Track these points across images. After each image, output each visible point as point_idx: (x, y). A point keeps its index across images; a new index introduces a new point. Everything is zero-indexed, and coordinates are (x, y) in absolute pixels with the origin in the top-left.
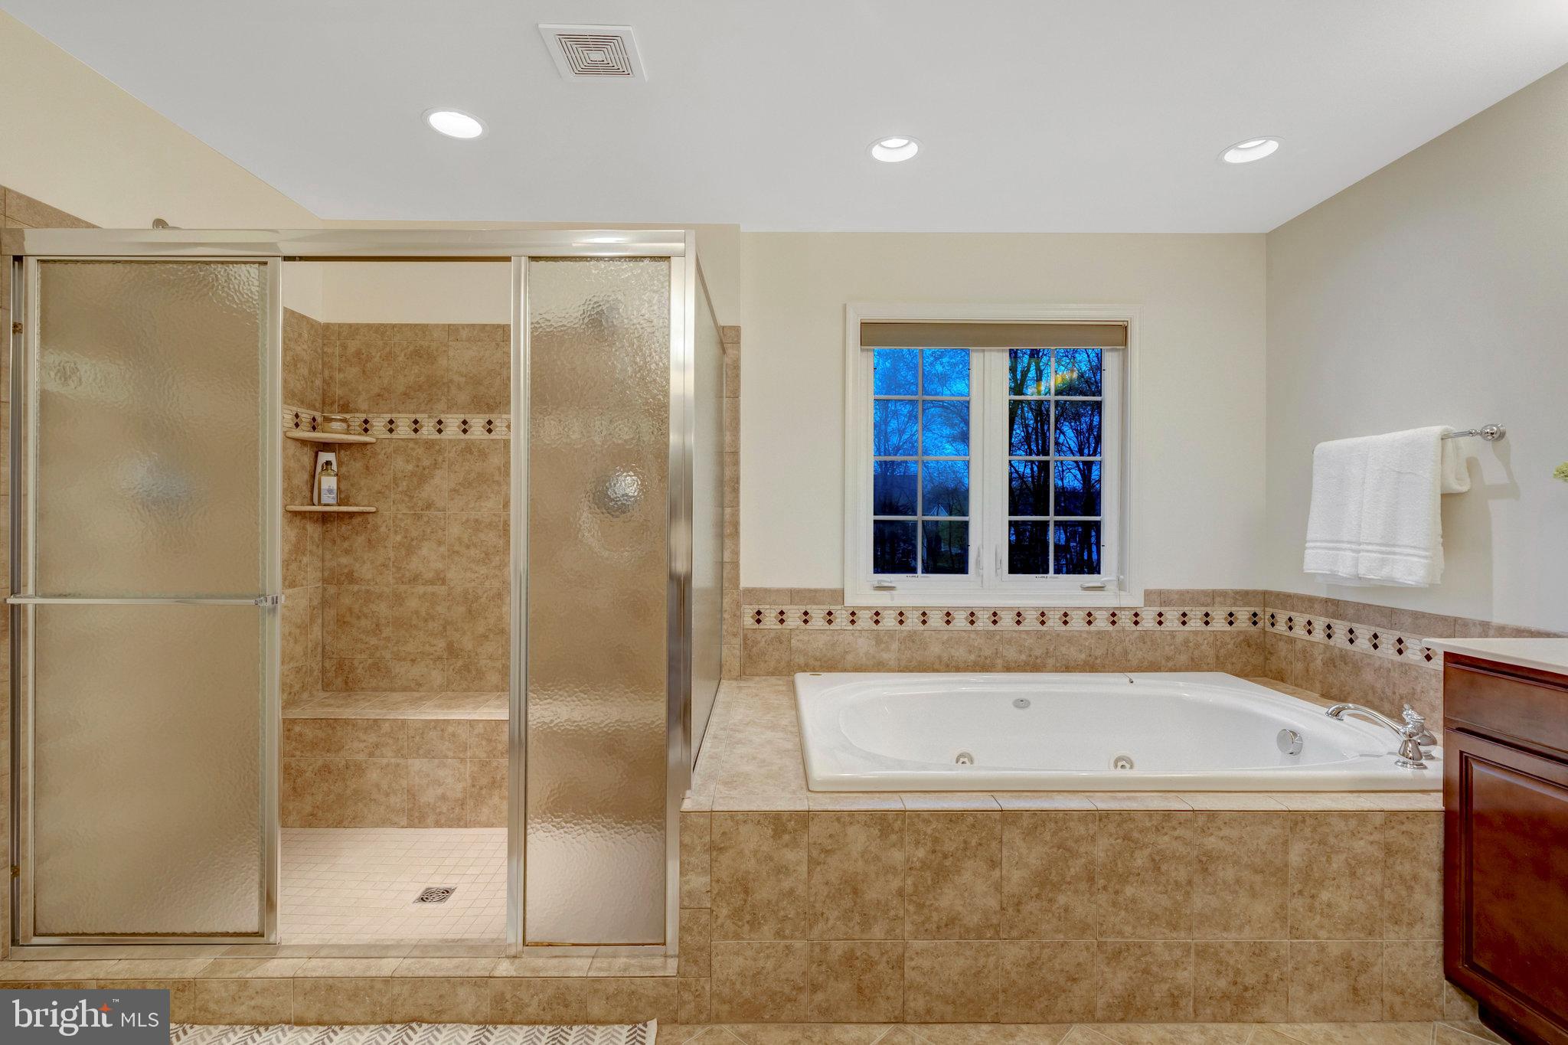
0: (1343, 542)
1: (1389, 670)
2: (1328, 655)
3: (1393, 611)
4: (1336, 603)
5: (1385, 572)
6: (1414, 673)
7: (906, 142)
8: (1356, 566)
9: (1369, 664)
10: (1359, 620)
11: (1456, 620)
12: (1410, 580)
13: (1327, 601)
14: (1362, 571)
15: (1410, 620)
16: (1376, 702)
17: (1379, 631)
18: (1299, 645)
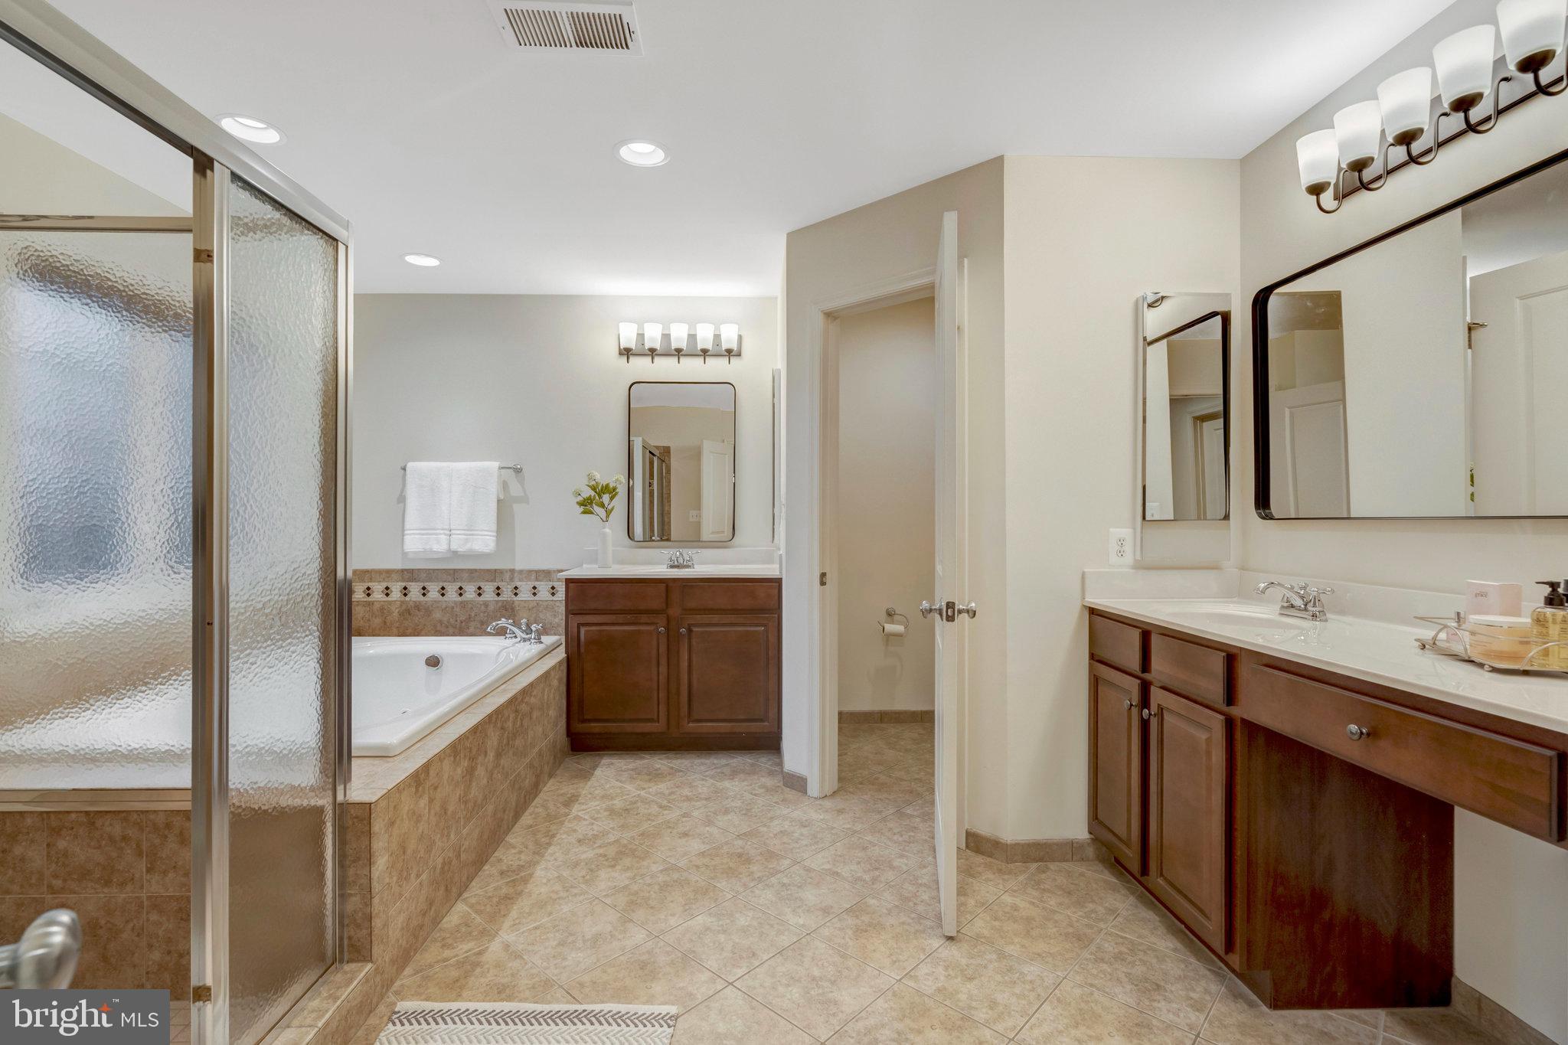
0: (438, 529)
1: (453, 608)
2: (404, 607)
3: (455, 571)
4: (411, 571)
5: (468, 546)
6: (470, 606)
7: (265, 126)
8: (449, 544)
9: (438, 607)
10: (430, 580)
11: (496, 570)
12: (486, 550)
13: (403, 571)
14: (454, 547)
15: (467, 575)
16: (443, 630)
17: (445, 585)
18: (377, 606)
